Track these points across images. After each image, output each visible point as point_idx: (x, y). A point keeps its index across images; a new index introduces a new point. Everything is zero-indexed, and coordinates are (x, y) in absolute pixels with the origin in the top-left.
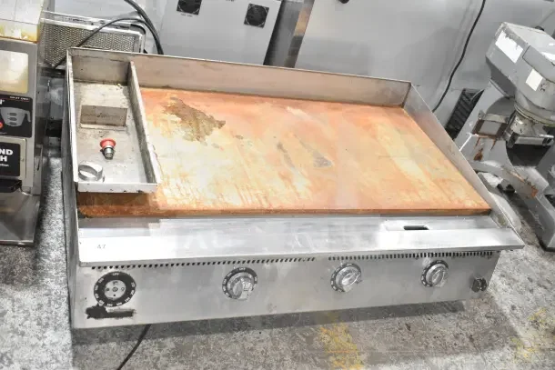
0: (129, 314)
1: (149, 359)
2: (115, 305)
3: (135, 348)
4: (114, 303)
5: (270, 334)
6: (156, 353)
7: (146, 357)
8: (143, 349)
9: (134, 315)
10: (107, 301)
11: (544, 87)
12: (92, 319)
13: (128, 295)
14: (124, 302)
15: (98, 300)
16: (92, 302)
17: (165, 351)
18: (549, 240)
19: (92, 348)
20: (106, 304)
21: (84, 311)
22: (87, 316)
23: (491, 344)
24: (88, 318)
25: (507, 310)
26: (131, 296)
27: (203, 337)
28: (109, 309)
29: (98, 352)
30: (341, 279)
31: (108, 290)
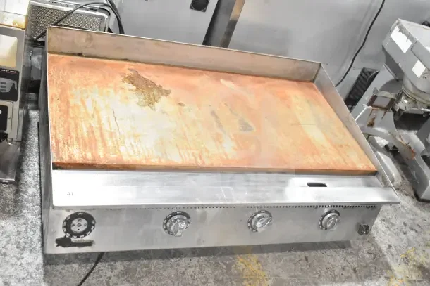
0: (89, 244)
1: (103, 278)
2: (78, 237)
3: (93, 269)
4: (78, 235)
5: (199, 261)
6: (109, 274)
7: (101, 277)
8: (99, 270)
9: (93, 245)
10: (73, 234)
11: (426, 75)
12: (60, 247)
13: (89, 229)
14: (85, 235)
15: (66, 233)
16: (61, 234)
17: (116, 272)
18: (422, 193)
19: (59, 268)
20: (71, 236)
21: (54, 240)
22: (56, 244)
23: (369, 275)
24: (58, 246)
25: (384, 248)
26: (91, 231)
27: (145, 262)
28: (74, 240)
29: (64, 271)
30: (256, 222)
31: (74, 225)
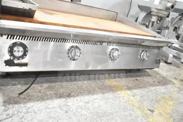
0: (26, 65)
1: (36, 90)
2: (18, 60)
4: (19, 58)
5: (87, 82)
6: (40, 88)
8: (33, 87)
9: (28, 65)
10: (15, 57)
11: (161, 2)
12: (7, 66)
13: (25, 55)
14: (23, 58)
15: (10, 56)
16: (7, 57)
17: (44, 88)
19: (9, 87)
20: (14, 59)
21: (3, 61)
22: (5, 64)
24: (6, 66)
25: (165, 76)
26: (26, 55)
28: (16, 61)
30: (113, 54)
31: (15, 51)
